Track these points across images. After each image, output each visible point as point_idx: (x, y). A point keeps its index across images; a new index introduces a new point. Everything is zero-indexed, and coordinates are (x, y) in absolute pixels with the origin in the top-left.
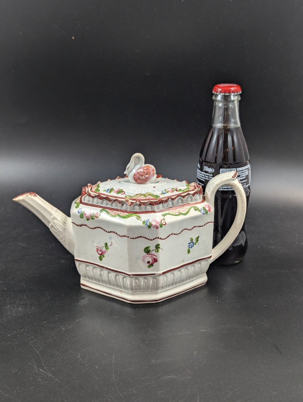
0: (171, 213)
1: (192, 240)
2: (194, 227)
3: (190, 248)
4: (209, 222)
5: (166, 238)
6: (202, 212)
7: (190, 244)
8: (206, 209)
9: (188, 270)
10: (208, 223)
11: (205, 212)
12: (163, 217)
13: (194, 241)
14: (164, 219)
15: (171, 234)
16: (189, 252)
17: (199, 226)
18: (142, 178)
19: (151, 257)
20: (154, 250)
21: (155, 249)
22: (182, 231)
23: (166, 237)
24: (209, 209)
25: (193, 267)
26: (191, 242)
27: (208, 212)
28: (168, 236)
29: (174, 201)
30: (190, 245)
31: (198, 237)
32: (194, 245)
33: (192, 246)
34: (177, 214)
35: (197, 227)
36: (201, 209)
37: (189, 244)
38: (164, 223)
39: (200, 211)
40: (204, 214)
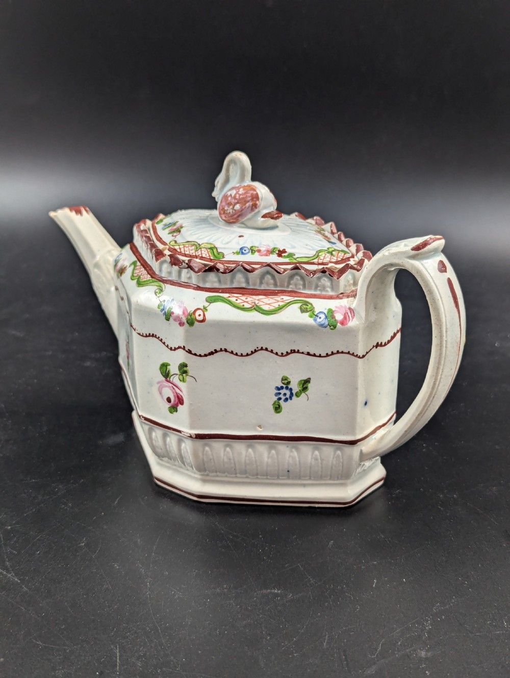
0: (233, 299)
1: (289, 383)
2: (293, 351)
3: (282, 402)
4: (342, 352)
5: (206, 355)
6: (319, 320)
7: (282, 392)
8: (333, 317)
9: (277, 453)
10: (338, 352)
11: (327, 323)
12: (206, 304)
13: (295, 387)
14: (205, 309)
15: (221, 350)
16: (278, 409)
17: (308, 354)
18: (228, 212)
19: (172, 389)
20: (177, 374)
21: (178, 372)
22: (256, 351)
23: (207, 352)
24: (345, 318)
25: (293, 450)
26: (284, 386)
27: (338, 324)
28: (211, 353)
29: (250, 275)
30: (280, 394)
31: (307, 381)
32: (294, 398)
33: (288, 396)
34: (247, 306)
35: (303, 353)
36: (320, 312)
37: (278, 389)
38: (201, 318)
39: (315, 316)
40: (322, 325)
